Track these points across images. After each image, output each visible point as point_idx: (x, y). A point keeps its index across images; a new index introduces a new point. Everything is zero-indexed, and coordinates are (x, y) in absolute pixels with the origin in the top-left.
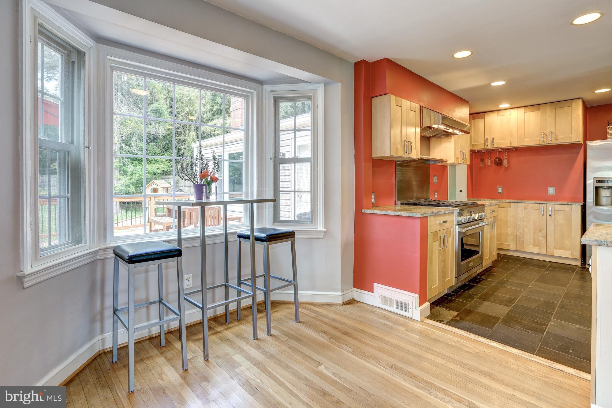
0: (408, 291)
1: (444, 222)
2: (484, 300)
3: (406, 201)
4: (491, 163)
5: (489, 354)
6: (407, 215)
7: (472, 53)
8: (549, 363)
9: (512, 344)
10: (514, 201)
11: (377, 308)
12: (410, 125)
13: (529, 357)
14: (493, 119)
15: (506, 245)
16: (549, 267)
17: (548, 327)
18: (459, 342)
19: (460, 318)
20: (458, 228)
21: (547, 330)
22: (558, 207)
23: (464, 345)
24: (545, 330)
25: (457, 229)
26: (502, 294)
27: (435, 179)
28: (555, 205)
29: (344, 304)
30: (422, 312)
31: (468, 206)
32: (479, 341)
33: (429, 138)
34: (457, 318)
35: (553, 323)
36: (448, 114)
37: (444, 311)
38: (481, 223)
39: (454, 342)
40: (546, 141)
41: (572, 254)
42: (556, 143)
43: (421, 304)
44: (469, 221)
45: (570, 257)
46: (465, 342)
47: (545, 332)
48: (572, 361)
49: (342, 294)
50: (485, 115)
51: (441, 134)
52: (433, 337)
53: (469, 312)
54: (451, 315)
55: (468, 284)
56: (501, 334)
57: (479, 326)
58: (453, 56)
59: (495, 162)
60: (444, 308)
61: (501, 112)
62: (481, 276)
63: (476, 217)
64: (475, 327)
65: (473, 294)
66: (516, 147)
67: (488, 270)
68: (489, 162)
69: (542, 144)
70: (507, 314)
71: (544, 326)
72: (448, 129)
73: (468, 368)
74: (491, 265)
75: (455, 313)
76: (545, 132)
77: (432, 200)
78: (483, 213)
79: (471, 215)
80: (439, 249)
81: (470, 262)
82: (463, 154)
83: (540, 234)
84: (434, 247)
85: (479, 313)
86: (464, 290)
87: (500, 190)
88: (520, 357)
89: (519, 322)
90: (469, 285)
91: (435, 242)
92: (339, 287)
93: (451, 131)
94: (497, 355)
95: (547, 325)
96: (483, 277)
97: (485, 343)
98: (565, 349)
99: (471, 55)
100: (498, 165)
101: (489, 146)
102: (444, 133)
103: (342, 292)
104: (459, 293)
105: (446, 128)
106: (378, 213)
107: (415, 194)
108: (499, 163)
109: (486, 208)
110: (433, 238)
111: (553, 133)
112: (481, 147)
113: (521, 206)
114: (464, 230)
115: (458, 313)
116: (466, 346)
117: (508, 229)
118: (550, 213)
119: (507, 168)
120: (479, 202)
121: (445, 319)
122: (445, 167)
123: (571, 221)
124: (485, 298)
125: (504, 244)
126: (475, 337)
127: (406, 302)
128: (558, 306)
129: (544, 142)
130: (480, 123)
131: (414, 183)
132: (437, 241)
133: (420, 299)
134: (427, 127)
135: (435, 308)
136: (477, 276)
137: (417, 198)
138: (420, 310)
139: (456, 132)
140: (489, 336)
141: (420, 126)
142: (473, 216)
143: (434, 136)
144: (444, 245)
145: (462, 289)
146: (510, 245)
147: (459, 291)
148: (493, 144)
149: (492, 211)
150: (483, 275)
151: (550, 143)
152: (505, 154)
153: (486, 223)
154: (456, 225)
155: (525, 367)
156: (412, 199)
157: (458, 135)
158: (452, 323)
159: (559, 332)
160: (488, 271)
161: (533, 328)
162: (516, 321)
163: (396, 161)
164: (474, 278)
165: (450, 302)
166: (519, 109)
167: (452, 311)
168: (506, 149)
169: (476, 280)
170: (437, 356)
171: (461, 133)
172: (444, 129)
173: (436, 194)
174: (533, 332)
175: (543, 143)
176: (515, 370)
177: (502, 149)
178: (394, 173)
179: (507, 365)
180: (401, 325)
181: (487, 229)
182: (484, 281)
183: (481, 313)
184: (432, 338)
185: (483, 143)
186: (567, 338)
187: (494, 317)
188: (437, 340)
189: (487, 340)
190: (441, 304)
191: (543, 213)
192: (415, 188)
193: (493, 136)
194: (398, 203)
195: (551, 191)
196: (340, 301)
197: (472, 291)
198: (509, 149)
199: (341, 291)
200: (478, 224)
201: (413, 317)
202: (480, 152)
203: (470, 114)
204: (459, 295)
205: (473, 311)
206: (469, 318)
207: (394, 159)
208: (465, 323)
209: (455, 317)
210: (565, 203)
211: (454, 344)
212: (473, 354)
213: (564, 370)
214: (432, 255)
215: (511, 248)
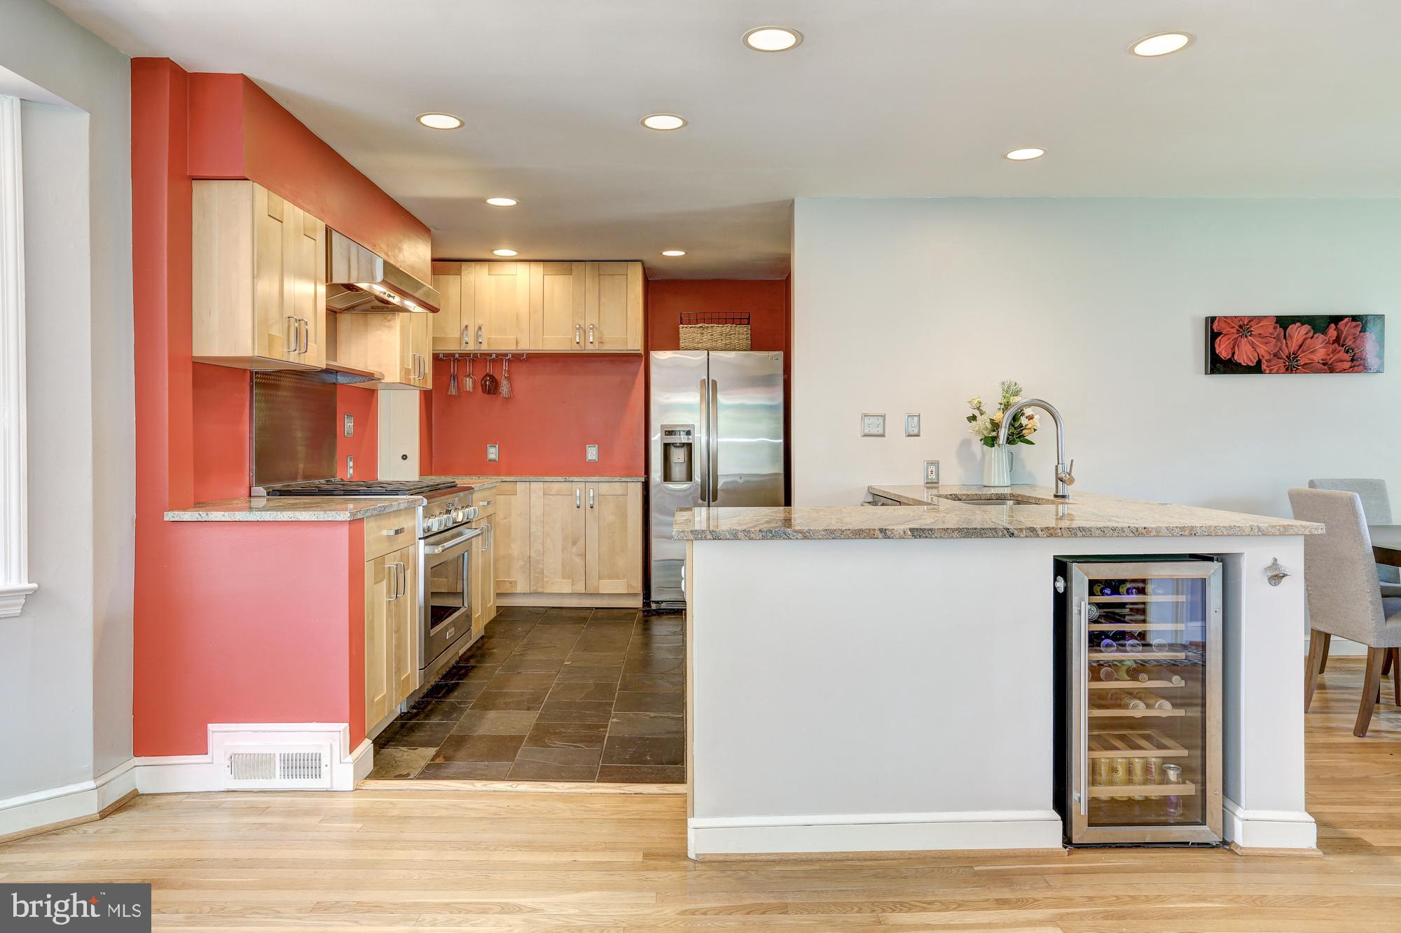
0: (318, 722)
1: (397, 532)
2: (486, 708)
3: (278, 486)
4: (474, 387)
5: (517, 808)
6: (314, 519)
7: (462, 124)
8: (620, 787)
9: (555, 776)
10: (524, 478)
11: (224, 795)
12: (301, 274)
13: (587, 789)
14: (478, 279)
15: (508, 585)
16: (592, 618)
17: (608, 729)
18: (453, 806)
19: (444, 758)
20: (426, 545)
21: (607, 735)
22: (605, 488)
23: (467, 808)
24: (605, 736)
25: (422, 549)
26: (519, 686)
27: (349, 425)
28: (601, 484)
29: (104, 814)
30: (357, 764)
31: (439, 491)
32: (494, 791)
33: (336, 312)
34: (437, 761)
35: (615, 720)
36: (388, 256)
37: (405, 754)
38: (467, 531)
39: (444, 808)
40: (582, 343)
41: (629, 586)
42: (601, 350)
43: (352, 748)
44: (446, 528)
45: (625, 592)
46: (467, 803)
47: (606, 739)
48: (653, 774)
49: (100, 782)
50: (463, 268)
51: (369, 306)
52: (395, 815)
53: (459, 742)
54: (423, 758)
55: (443, 683)
56: (532, 765)
57: (486, 763)
58: (418, 119)
59: (484, 386)
60: (404, 746)
61: (498, 268)
62: (467, 660)
63: (460, 517)
64: (479, 767)
65: (460, 703)
66: (528, 352)
67: (479, 645)
68: (469, 384)
69: (576, 349)
70: (536, 724)
71: (602, 729)
72: (392, 295)
73: (483, 847)
74: (483, 633)
75: (432, 751)
76: (582, 323)
77: (344, 481)
78: (472, 508)
79: (448, 512)
80: (387, 601)
81: (446, 628)
82: (418, 361)
83: (574, 550)
84: (377, 594)
85: (481, 737)
86: (439, 698)
87: (493, 453)
88: (572, 795)
89: (560, 733)
90: (446, 685)
91: (379, 584)
92: (89, 764)
93: (396, 300)
94: (533, 806)
95: (606, 726)
96: (472, 662)
97: (506, 791)
98: (638, 759)
99: (458, 127)
100: (489, 392)
101: (471, 347)
102: (377, 303)
103: (95, 778)
104: (430, 707)
105: (387, 293)
106: (223, 519)
107: (301, 466)
108: (491, 387)
109: (476, 496)
110: (376, 574)
111: (596, 328)
112: (453, 347)
113: (537, 487)
114: (438, 550)
115: (436, 749)
116: (472, 809)
117: (512, 545)
118: (591, 502)
119: (507, 400)
120: (461, 481)
121: (411, 770)
122: (372, 393)
123: (627, 516)
124: (487, 703)
125: (505, 581)
126: (485, 785)
127: (314, 751)
128: (618, 687)
129: (581, 347)
130: (452, 285)
131: (299, 434)
132: (383, 580)
133: (350, 733)
134: (341, 284)
135: (381, 753)
136: (457, 663)
137: (306, 477)
138: (352, 761)
139: (409, 304)
140: (510, 776)
141: (327, 281)
142: (454, 514)
143: (348, 309)
144: (397, 590)
145: (433, 698)
146: (516, 582)
147: (429, 703)
148: (480, 340)
149: (485, 503)
150: (471, 657)
151: (590, 348)
152: (505, 366)
153: (478, 532)
154: (420, 539)
155: (583, 808)
156: (295, 479)
157: (410, 312)
158: (431, 771)
159: (625, 732)
160: (479, 648)
161: (585, 736)
162: (555, 733)
163: (251, 373)
164: (454, 667)
165: (413, 731)
166: (533, 265)
167: (424, 749)
168: (506, 355)
169: (459, 672)
170: (415, 848)
171: (418, 309)
172: (382, 295)
173: (351, 464)
174: (587, 744)
175: (577, 347)
176: (569, 819)
177: (497, 355)
178: (248, 404)
179: (553, 816)
180: (307, 813)
181: (477, 545)
182: (475, 671)
183: (484, 736)
184: (393, 816)
185: (457, 335)
186: (640, 738)
187: (512, 738)
188: (405, 817)
189: (507, 784)
190: (394, 741)
191: (578, 502)
192: (301, 450)
193: (480, 322)
194: (260, 490)
195: (592, 453)
196: (93, 809)
197: (457, 697)
198: (513, 355)
199: (94, 776)
200: (460, 534)
201: (334, 786)
202: (450, 357)
203: (433, 260)
204: (430, 710)
205: (467, 736)
206: (462, 753)
207: (247, 366)
208: (459, 765)
209: (433, 760)
210: (616, 480)
211: (444, 813)
212: (487, 818)
213: (643, 791)
214: (373, 618)
215: (520, 588)
